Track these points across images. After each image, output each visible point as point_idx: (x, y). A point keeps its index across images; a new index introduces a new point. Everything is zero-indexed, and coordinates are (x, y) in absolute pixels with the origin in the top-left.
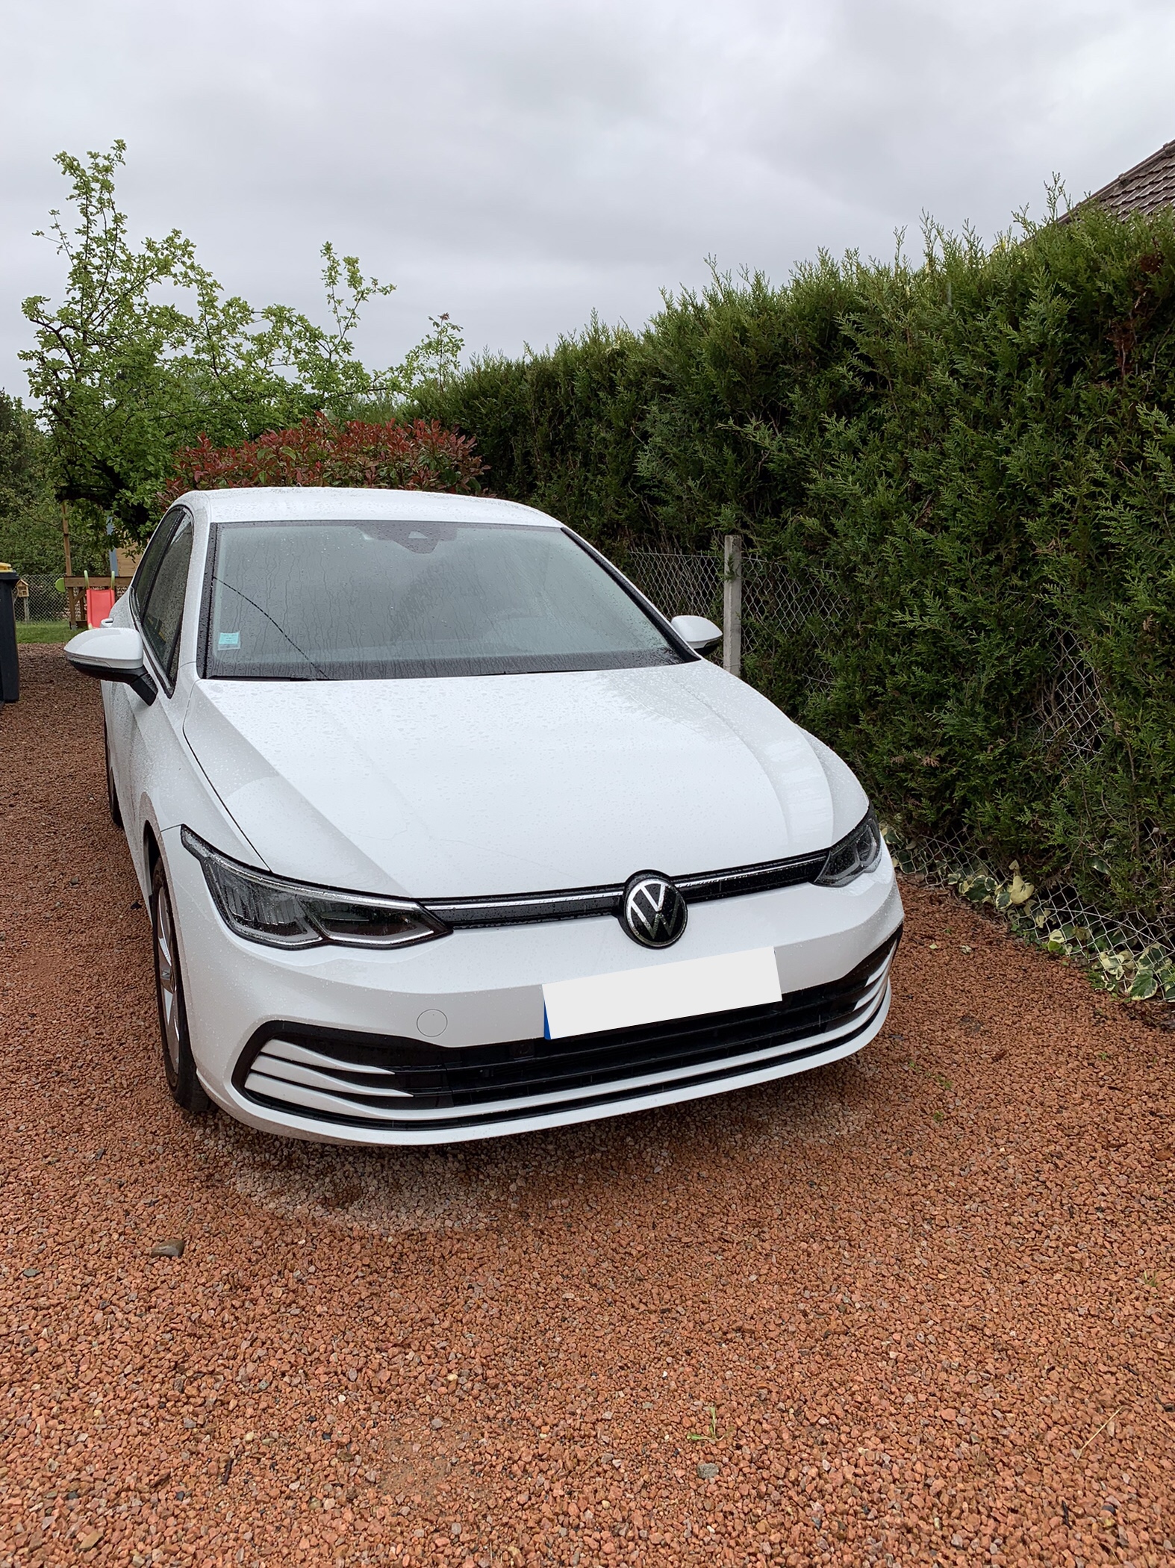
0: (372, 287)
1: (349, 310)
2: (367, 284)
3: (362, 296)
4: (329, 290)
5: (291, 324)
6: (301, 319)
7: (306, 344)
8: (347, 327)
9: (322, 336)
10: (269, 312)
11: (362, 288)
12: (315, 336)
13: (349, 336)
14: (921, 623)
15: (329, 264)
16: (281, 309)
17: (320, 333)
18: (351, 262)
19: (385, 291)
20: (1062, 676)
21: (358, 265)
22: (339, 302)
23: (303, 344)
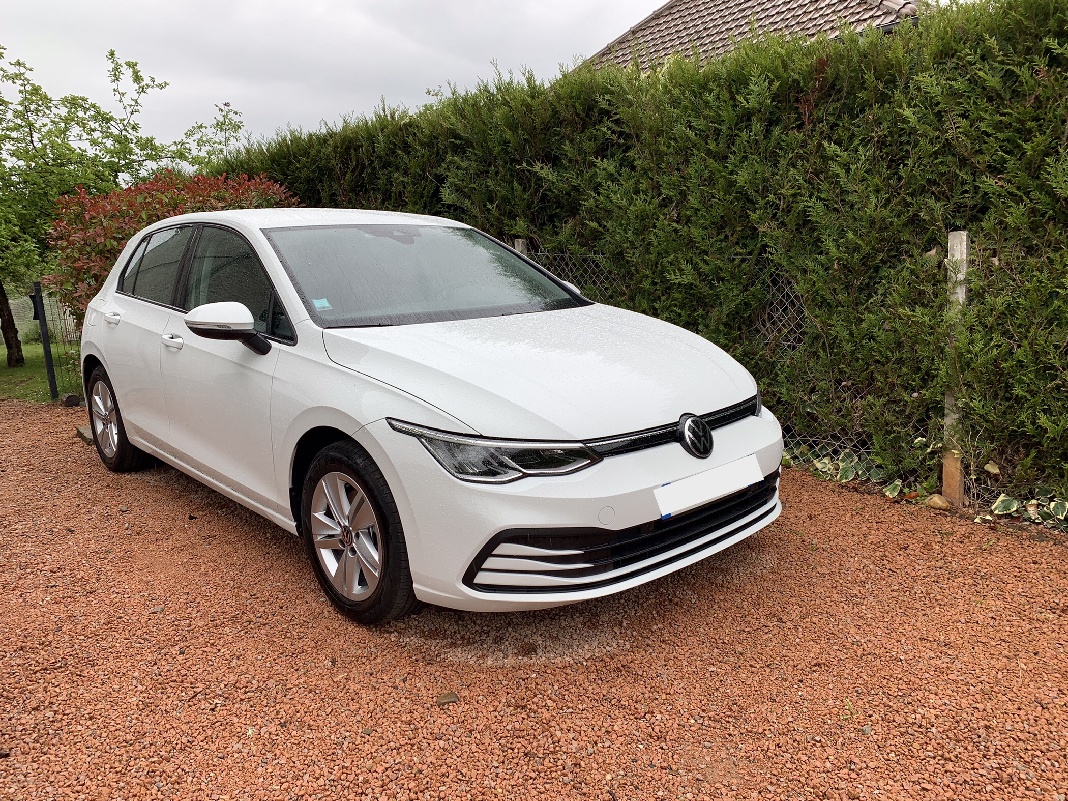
0: (151, 83)
1: (133, 100)
2: (147, 81)
3: (143, 90)
4: (114, 85)
5: (86, 110)
6: (94, 106)
7: (100, 125)
8: (132, 113)
9: (112, 118)
10: (66, 101)
11: (143, 84)
12: (106, 119)
13: (135, 119)
14: (682, 280)
15: (113, 66)
16: (74, 98)
17: (112, 116)
18: (131, 65)
19: (161, 87)
20: (772, 303)
21: (138, 68)
22: (123, 94)
23: (97, 125)
